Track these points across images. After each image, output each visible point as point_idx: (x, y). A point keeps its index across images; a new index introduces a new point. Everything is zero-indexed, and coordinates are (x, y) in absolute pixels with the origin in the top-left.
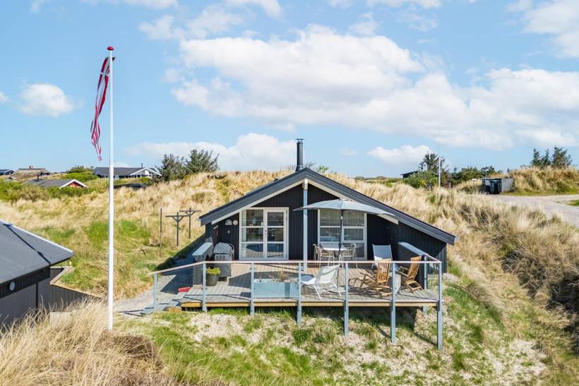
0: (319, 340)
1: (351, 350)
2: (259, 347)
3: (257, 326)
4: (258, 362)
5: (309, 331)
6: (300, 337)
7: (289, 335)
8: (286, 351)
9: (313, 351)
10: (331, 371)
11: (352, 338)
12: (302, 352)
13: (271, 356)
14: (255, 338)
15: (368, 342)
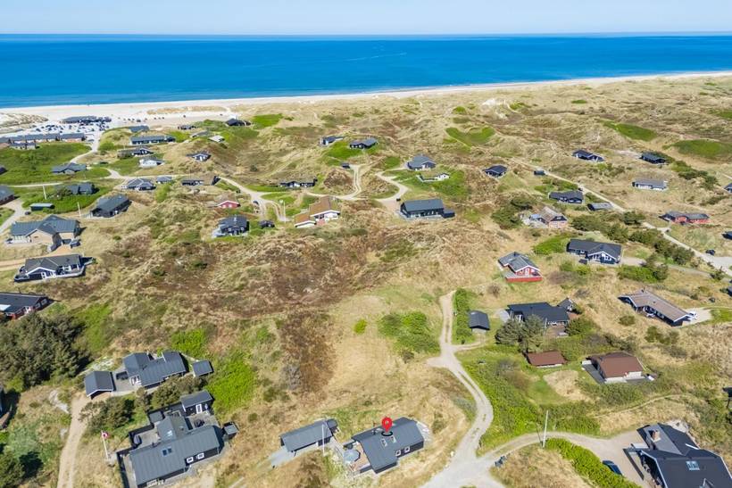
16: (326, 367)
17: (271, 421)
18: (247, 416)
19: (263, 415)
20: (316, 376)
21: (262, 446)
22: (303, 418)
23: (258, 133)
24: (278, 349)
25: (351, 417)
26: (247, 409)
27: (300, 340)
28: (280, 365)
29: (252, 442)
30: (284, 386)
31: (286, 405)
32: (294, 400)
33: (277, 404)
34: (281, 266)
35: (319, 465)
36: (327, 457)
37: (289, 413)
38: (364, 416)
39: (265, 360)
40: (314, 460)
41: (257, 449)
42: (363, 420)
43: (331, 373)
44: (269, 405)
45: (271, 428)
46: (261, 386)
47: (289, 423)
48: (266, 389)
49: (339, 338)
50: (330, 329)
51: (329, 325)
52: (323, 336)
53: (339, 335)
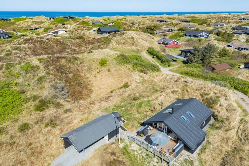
0: (149, 157)
1: (154, 161)
2: (139, 154)
3: (141, 150)
4: (137, 156)
5: (149, 155)
6: (147, 155)
7: (145, 154)
8: (143, 156)
9: (147, 158)
10: (148, 163)
11: (155, 160)
12: (146, 158)
13: (140, 156)
14: (139, 152)
15: (158, 161)
16: (86, 87)
17: (47, 125)
18: (17, 128)
19: (36, 123)
20: (80, 92)
21: (41, 153)
22: (83, 117)
23: (16, 23)
24: (43, 74)
25: (129, 109)
26: (16, 121)
27: (61, 70)
28: (47, 85)
29: (25, 152)
30: (55, 97)
31: (60, 111)
32: (68, 106)
33: (50, 112)
34: (35, 46)
35: (120, 159)
36: (125, 148)
37: (66, 115)
38: (141, 107)
39: (32, 84)
40: (113, 154)
41: (33, 158)
42: (141, 110)
43: (91, 91)
44: (41, 113)
45: (49, 132)
46: (31, 101)
47: (68, 124)
48: (37, 102)
49: (90, 70)
50: (82, 66)
51: (81, 63)
52: (78, 70)
53: (89, 69)
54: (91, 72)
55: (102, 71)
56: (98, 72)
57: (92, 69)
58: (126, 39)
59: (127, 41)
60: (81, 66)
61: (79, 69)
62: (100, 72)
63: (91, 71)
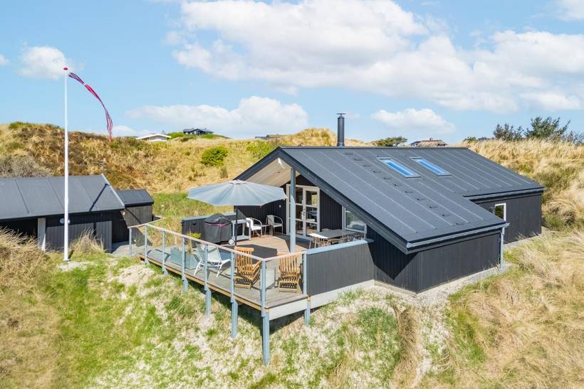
0: (182, 312)
2: (139, 300)
3: (156, 284)
6: (176, 303)
7: (169, 300)
9: (170, 318)
10: (164, 339)
11: (207, 321)
12: (164, 317)
13: (137, 310)
49: (168, 174)
50: (148, 162)
51: (146, 156)
52: (130, 168)
53: (166, 171)
54: (171, 178)
55: (204, 175)
56: (190, 179)
57: (176, 171)
58: (307, 138)
59: (309, 141)
60: (144, 161)
61: (137, 167)
62: (198, 179)
63: (171, 175)
